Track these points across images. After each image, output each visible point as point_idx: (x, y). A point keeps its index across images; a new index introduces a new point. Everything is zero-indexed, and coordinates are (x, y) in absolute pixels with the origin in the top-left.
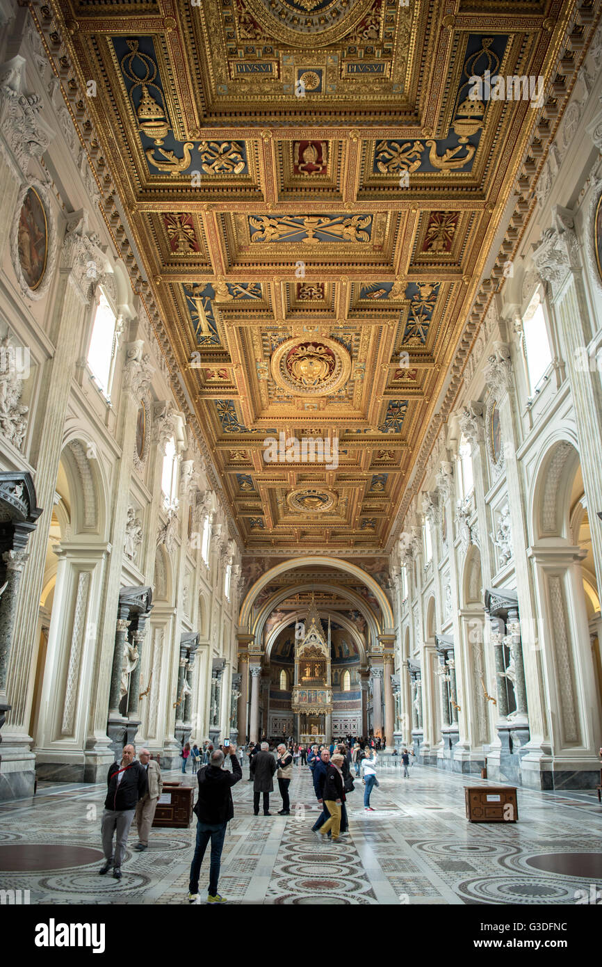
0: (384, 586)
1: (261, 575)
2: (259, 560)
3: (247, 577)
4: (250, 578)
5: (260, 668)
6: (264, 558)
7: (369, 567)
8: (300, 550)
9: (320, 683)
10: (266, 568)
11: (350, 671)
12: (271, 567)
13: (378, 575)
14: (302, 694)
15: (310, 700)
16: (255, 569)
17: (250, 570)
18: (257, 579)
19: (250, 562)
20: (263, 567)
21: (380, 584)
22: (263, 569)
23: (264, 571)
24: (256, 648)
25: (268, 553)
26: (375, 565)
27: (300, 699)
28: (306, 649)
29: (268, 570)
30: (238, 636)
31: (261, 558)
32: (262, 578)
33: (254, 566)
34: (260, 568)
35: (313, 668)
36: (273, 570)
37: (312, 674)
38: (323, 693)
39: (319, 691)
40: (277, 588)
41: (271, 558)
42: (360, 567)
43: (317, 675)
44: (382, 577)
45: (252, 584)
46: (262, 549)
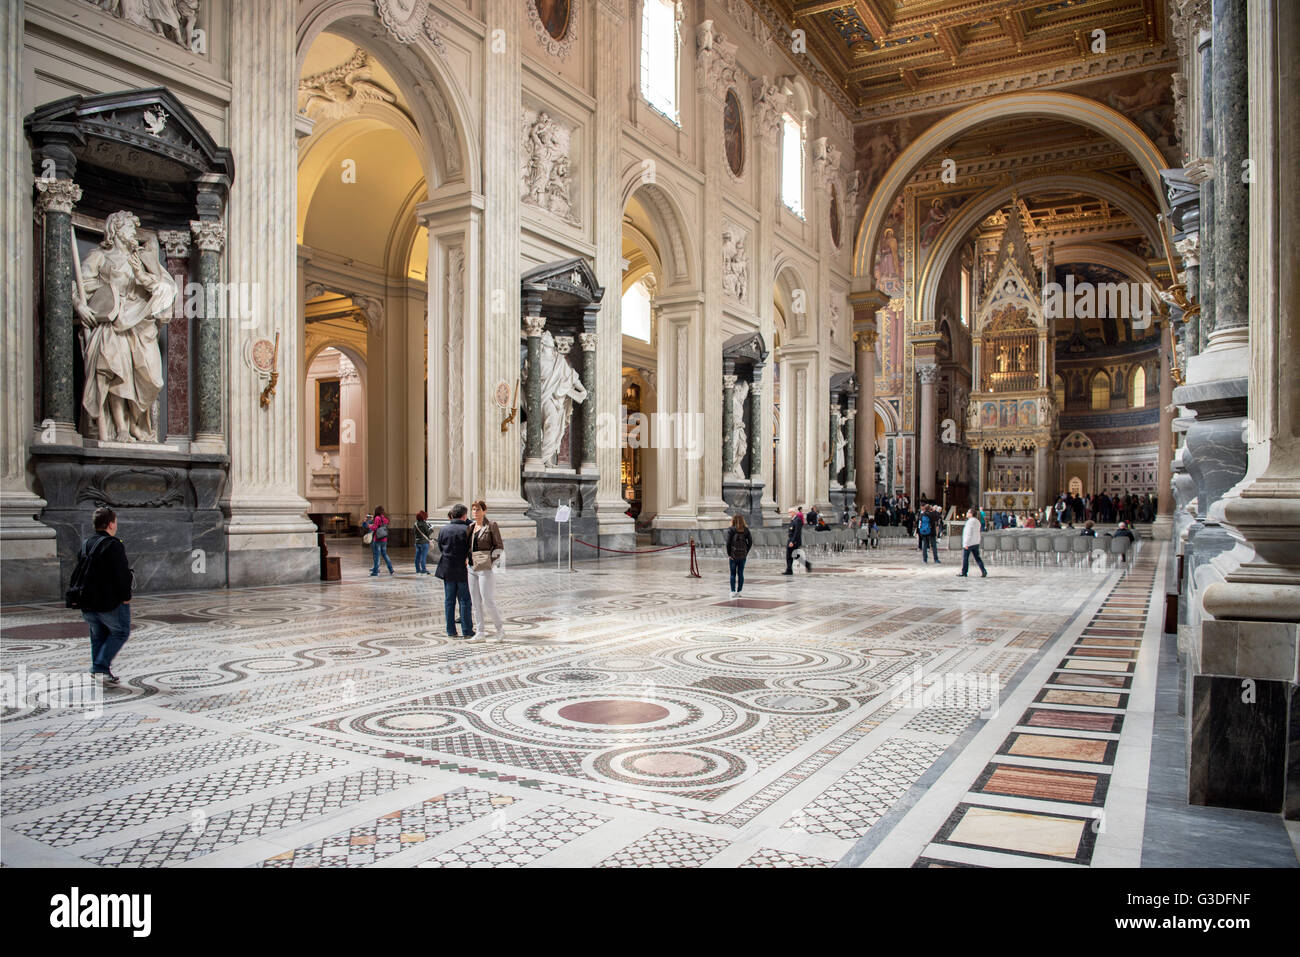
0: (1164, 140)
1: (893, 159)
2: (889, 128)
3: (865, 170)
4: (871, 171)
5: (934, 366)
6: (897, 121)
7: (1127, 99)
8: (968, 86)
9: (1026, 383)
10: (903, 142)
11: (1145, 368)
12: (912, 139)
13: (1150, 116)
14: (987, 408)
15: (1004, 421)
16: (880, 149)
17: (870, 154)
18: (885, 171)
19: (871, 137)
20: (896, 142)
21: (1153, 136)
22: (897, 146)
23: (899, 150)
24: (927, 328)
25: (901, 107)
26: (1143, 92)
27: (985, 420)
28: (995, 313)
29: (907, 146)
30: (851, 298)
31: (891, 124)
32: (894, 167)
33: (878, 143)
34: (890, 146)
35: (1013, 354)
36: (916, 143)
37: (1013, 366)
38: (1030, 405)
39: (1022, 399)
40: (964, 199)
41: (912, 119)
42: (1107, 104)
43: (1023, 368)
44: (1159, 119)
45: (876, 182)
46: (891, 100)
